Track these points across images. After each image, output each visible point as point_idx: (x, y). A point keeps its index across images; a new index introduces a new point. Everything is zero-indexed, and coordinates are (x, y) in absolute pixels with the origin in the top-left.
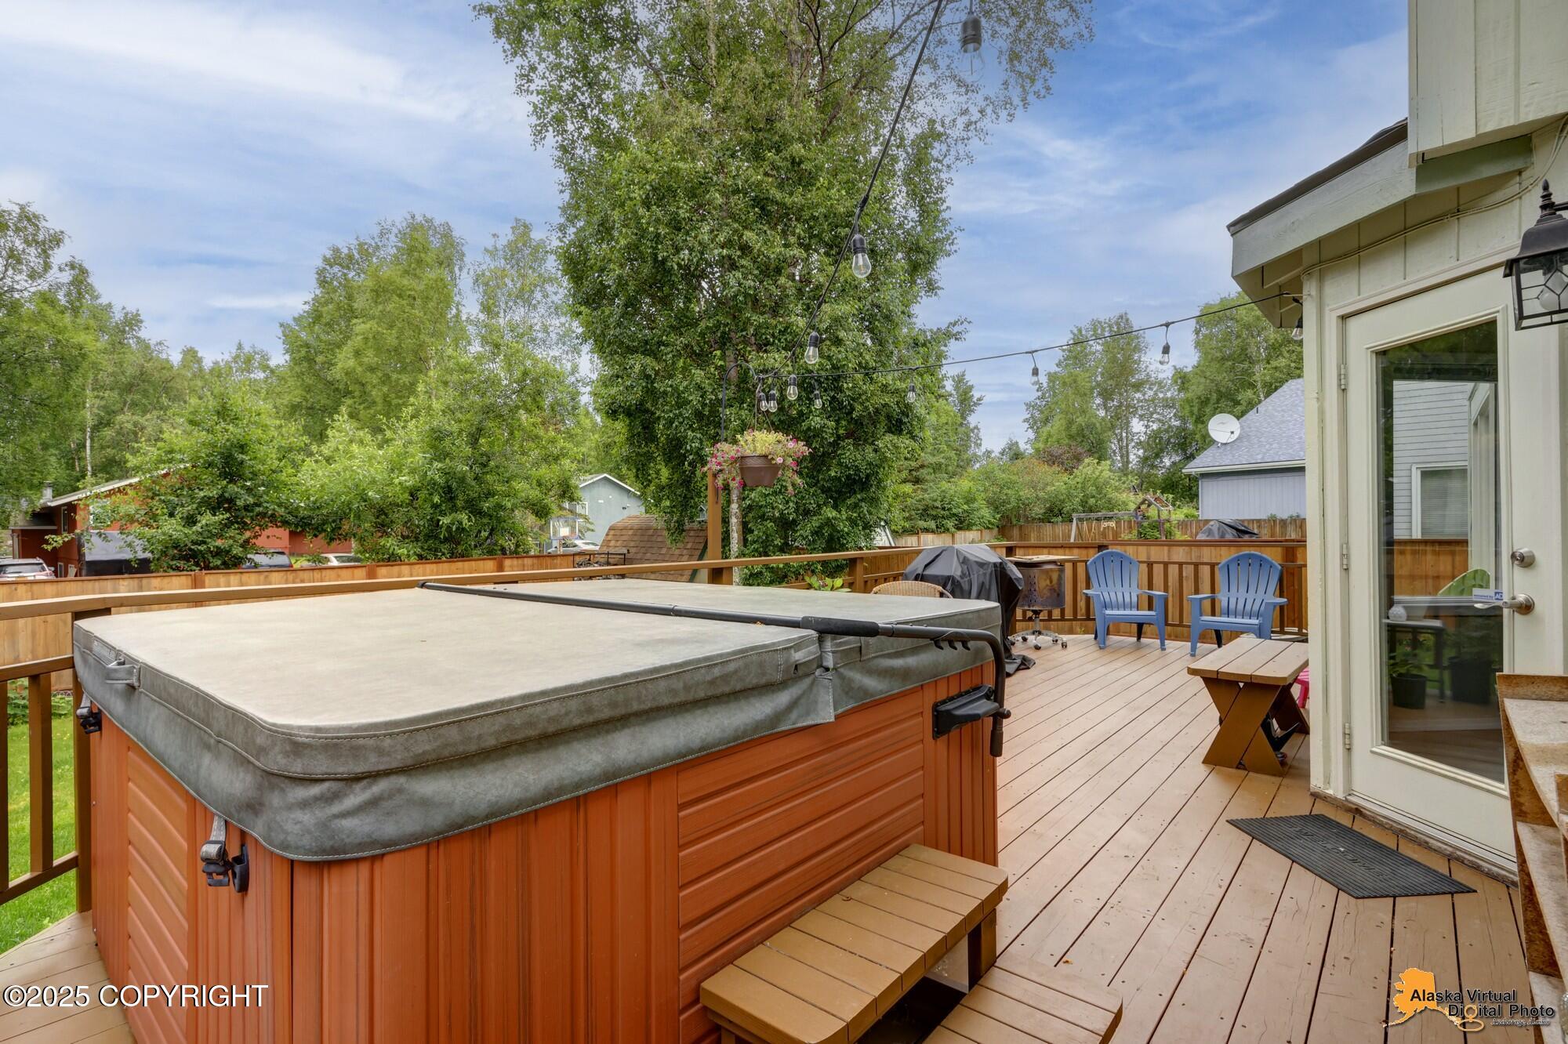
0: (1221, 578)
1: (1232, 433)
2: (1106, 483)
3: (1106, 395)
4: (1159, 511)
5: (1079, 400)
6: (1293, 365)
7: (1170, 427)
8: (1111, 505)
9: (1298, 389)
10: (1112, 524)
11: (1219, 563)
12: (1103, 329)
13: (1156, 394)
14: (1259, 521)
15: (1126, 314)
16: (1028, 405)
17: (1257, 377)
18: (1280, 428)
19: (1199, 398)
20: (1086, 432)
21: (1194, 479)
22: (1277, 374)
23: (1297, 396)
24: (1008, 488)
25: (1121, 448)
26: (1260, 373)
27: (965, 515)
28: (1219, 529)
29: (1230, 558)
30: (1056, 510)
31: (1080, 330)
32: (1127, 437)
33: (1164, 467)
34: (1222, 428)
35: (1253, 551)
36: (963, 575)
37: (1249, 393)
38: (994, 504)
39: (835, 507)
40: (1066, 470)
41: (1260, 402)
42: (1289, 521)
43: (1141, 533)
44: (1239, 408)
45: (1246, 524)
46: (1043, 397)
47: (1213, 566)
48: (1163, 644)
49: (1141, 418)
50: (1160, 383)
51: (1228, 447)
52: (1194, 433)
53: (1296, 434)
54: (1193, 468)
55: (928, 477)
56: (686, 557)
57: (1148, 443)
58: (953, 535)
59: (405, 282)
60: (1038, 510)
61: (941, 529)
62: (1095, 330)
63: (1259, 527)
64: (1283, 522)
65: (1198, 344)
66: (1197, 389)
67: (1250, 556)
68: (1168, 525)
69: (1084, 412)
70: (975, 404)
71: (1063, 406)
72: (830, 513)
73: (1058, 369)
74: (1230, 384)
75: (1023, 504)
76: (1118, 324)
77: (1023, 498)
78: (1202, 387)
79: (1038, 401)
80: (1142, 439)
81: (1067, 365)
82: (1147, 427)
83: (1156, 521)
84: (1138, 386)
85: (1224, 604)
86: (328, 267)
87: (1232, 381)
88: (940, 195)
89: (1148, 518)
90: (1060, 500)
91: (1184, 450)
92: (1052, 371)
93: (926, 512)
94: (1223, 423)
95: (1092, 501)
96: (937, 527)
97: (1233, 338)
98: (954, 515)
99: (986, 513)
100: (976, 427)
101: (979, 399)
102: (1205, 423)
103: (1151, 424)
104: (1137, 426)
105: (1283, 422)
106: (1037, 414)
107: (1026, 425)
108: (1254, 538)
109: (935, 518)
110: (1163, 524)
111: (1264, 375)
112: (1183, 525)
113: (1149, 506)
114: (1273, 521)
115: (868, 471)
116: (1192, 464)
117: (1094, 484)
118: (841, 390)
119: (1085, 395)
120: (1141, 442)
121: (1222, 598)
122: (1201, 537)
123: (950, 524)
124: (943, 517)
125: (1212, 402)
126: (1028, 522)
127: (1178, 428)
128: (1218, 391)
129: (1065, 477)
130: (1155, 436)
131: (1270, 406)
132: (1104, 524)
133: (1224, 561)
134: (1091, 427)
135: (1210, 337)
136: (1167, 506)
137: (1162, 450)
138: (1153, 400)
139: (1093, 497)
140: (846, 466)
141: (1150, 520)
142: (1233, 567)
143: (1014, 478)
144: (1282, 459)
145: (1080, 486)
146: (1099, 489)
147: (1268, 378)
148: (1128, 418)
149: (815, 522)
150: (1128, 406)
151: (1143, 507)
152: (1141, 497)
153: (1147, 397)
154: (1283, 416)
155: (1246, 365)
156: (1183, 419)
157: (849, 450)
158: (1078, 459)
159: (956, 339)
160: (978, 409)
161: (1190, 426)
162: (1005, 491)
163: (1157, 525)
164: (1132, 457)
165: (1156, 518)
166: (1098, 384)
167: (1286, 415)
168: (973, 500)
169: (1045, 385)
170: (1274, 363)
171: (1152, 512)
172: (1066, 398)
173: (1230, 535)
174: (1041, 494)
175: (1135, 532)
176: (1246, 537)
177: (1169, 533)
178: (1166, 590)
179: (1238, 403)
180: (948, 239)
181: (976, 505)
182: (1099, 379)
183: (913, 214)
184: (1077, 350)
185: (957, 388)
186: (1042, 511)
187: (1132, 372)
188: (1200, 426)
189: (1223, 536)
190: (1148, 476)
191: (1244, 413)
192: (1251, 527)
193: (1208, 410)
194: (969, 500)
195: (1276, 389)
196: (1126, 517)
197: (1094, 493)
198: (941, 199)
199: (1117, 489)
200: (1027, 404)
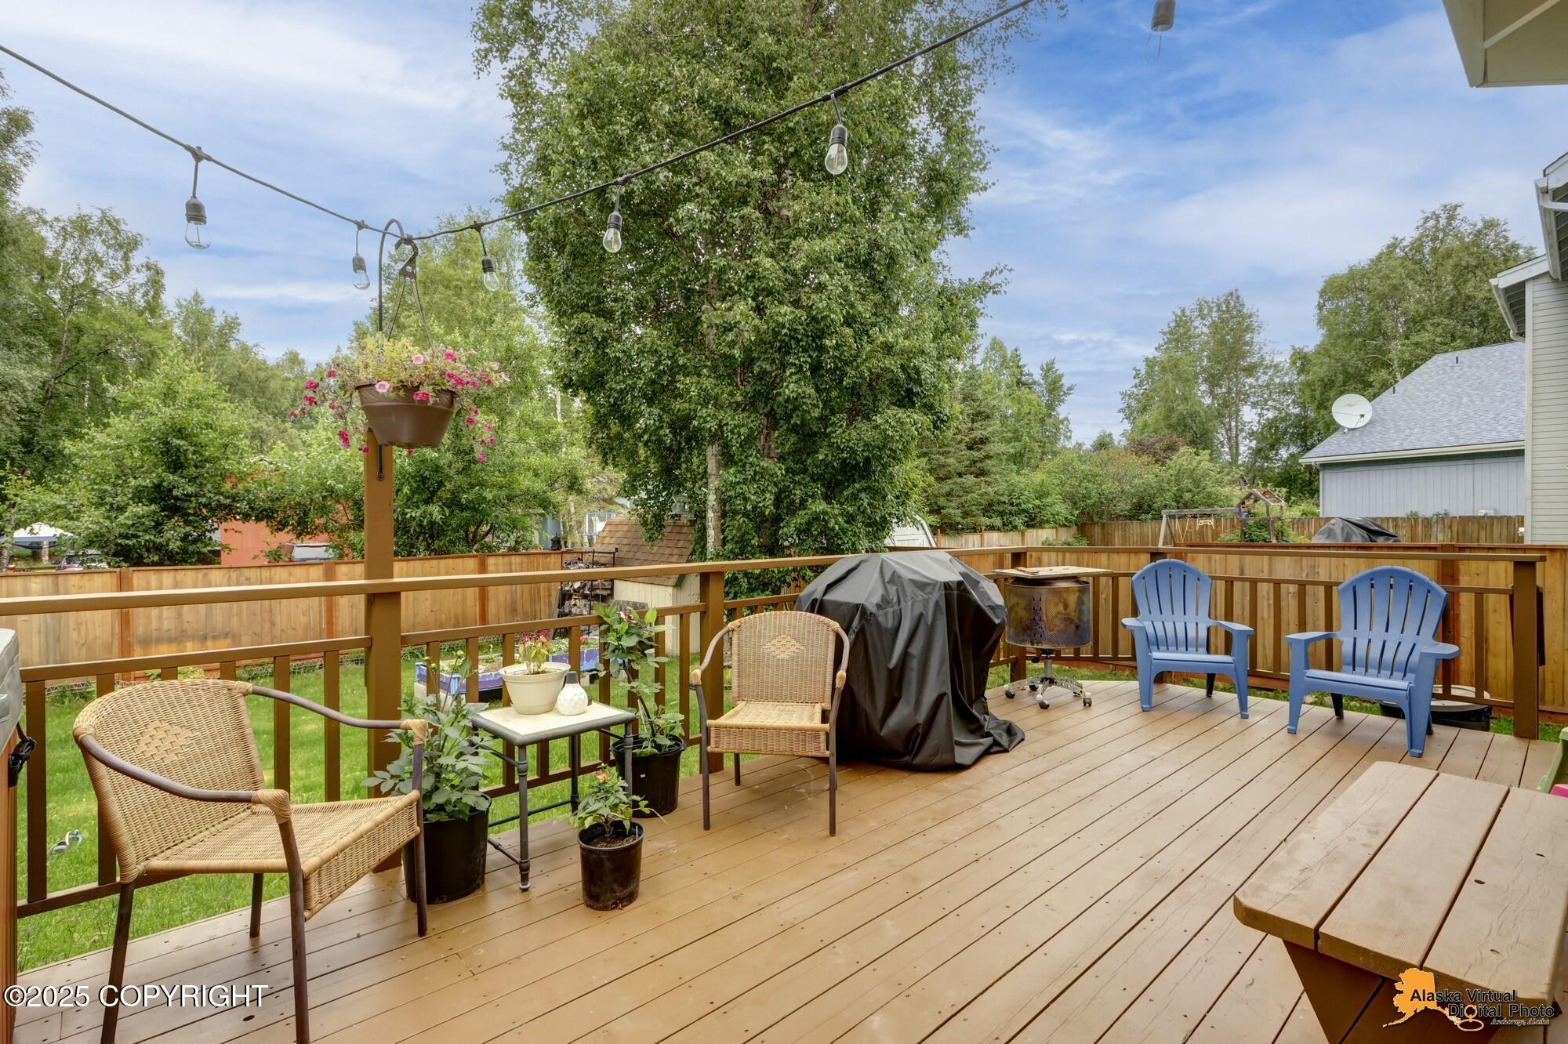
0: (1342, 607)
1: (1362, 416)
2: (1205, 475)
3: (1213, 381)
4: (1268, 507)
5: (1181, 386)
6: (1438, 340)
7: (1287, 414)
8: (1211, 501)
9: (1446, 365)
10: (1211, 522)
11: (1339, 583)
12: (1210, 309)
13: (1271, 379)
14: (1395, 519)
15: (1236, 290)
16: (1124, 395)
17: (1393, 355)
18: (1423, 411)
19: (1322, 380)
20: (1189, 421)
21: (1313, 472)
22: (1418, 351)
23: (1445, 372)
24: (1089, 481)
25: (1229, 438)
26: (1396, 349)
27: (1036, 511)
28: (1343, 529)
29: (1357, 576)
30: (1145, 507)
31: (1183, 311)
32: (1237, 426)
33: (1280, 460)
34: (1350, 410)
35: (1397, 566)
36: (885, 602)
37: (1384, 374)
38: (1072, 499)
39: (827, 498)
40: (1157, 461)
41: (1396, 382)
42: (1434, 520)
43: (1245, 533)
44: (1370, 390)
45: (1379, 523)
46: (1141, 385)
47: (1329, 587)
48: (1243, 706)
49: (1254, 405)
50: (1276, 366)
51: (1357, 433)
52: (1316, 421)
53: (1444, 416)
54: (1314, 457)
55: (994, 469)
56: (674, 559)
57: (1262, 433)
58: (1023, 534)
59: (452, 272)
60: (1124, 506)
61: (1008, 527)
62: (1201, 310)
63: (1396, 527)
64: (1427, 522)
65: (1322, 321)
66: (1318, 372)
67: (1392, 573)
68: (1280, 523)
69: (1186, 399)
70: (1065, 394)
71: (1162, 393)
72: (820, 506)
73: (1157, 354)
74: (1360, 364)
75: (1106, 499)
76: (1227, 302)
77: (1106, 492)
78: (1325, 368)
79: (1135, 390)
80: (1255, 429)
81: (1167, 348)
82: (1260, 415)
83: (1264, 519)
84: (1250, 370)
85: (1347, 649)
86: (393, 264)
87: (1363, 360)
88: (968, 108)
89: (1255, 515)
90: (1150, 495)
91: (1304, 441)
92: (1151, 357)
93: (989, 509)
94: (1351, 405)
95: (1187, 496)
96: (1004, 525)
97: (1364, 312)
98: (1024, 511)
99: (1062, 509)
100: (1066, 419)
101: (1070, 389)
102: (1328, 408)
103: (1265, 412)
104: (1249, 415)
105: (1426, 403)
106: (1133, 403)
107: (1122, 415)
108: (1390, 542)
109: (1001, 514)
110: (1273, 522)
111: (1403, 352)
112: (1299, 524)
113: (1256, 501)
114: (1413, 519)
115: (865, 454)
116: (1312, 453)
117: (1190, 477)
118: (822, 349)
119: (1188, 381)
120: (1253, 433)
121: (1344, 639)
122: (1317, 540)
123: (1018, 521)
124: (1010, 513)
125: (1337, 384)
126: (1112, 519)
127: (1296, 416)
128: (1345, 372)
129: (1157, 469)
130: (1271, 425)
131: (1409, 386)
132: (1201, 522)
133: (1349, 578)
134: (1193, 415)
135: (1336, 312)
136: (1279, 501)
137: (1278, 441)
138: (1268, 386)
139: (1190, 491)
140: (838, 447)
141: (1257, 518)
142: (1363, 592)
143: (1097, 470)
144: (1425, 445)
145: (1173, 478)
146: (1196, 482)
147: (1407, 356)
148: (1237, 406)
149: (801, 518)
150: (1238, 393)
151: (1249, 503)
152: (1246, 490)
153: (1260, 382)
154: (1427, 396)
155: (1380, 341)
156: (1303, 406)
157: (841, 426)
158: (1171, 448)
159: (994, 293)
160: (1069, 398)
161: (1312, 414)
162: (1085, 484)
163: (1265, 524)
164: (1242, 449)
165: (1265, 516)
166: (1204, 370)
167: (1431, 395)
168: (1047, 494)
169: (1143, 372)
170: (1415, 338)
171: (1260, 508)
172: (1166, 384)
173: (1358, 538)
174: (1127, 488)
175: (1238, 532)
176: (1381, 541)
177: (1280, 534)
178: (1253, 622)
179: (1370, 385)
180: (980, 163)
181: (1049, 500)
182: (1205, 363)
183: (936, 138)
184: (1179, 334)
185: (1045, 377)
186: (1129, 507)
187: (1243, 356)
188: (1322, 412)
189: (1348, 538)
190: (1262, 469)
191: (1375, 396)
192: (1385, 526)
193: (1332, 394)
194: (1041, 495)
195: (1417, 366)
196: (1229, 515)
197: (1190, 486)
198: (969, 113)
199: (1220, 483)
200: (1122, 393)
